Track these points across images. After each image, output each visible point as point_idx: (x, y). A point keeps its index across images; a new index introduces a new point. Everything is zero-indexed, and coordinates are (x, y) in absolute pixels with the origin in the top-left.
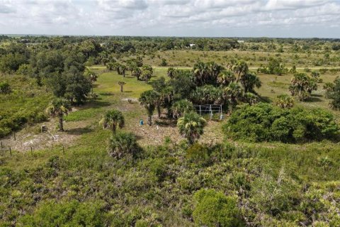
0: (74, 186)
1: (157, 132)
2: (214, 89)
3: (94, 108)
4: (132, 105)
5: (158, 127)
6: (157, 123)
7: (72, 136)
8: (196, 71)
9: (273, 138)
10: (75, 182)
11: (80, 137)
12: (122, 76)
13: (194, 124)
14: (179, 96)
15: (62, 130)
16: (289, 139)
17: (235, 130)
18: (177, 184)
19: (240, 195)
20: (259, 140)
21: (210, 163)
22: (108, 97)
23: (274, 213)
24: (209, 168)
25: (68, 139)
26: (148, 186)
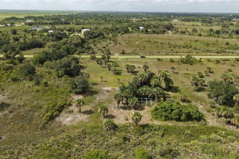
0: (94, 143)
1: (121, 113)
2: (149, 88)
3: (91, 95)
4: (109, 93)
5: (122, 110)
6: (122, 107)
7: (85, 115)
8: (140, 79)
9: (172, 119)
10: (94, 141)
11: (89, 116)
12: (100, 65)
13: (138, 117)
14: (132, 96)
15: (80, 112)
16: (179, 120)
17: (156, 114)
18: (130, 143)
19: (152, 148)
20: (166, 120)
21: (143, 133)
22: (96, 86)
23: (162, 155)
24: (143, 136)
25: (84, 117)
26: (120, 144)
